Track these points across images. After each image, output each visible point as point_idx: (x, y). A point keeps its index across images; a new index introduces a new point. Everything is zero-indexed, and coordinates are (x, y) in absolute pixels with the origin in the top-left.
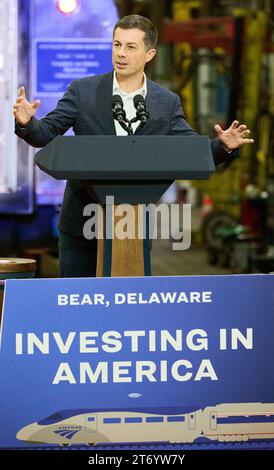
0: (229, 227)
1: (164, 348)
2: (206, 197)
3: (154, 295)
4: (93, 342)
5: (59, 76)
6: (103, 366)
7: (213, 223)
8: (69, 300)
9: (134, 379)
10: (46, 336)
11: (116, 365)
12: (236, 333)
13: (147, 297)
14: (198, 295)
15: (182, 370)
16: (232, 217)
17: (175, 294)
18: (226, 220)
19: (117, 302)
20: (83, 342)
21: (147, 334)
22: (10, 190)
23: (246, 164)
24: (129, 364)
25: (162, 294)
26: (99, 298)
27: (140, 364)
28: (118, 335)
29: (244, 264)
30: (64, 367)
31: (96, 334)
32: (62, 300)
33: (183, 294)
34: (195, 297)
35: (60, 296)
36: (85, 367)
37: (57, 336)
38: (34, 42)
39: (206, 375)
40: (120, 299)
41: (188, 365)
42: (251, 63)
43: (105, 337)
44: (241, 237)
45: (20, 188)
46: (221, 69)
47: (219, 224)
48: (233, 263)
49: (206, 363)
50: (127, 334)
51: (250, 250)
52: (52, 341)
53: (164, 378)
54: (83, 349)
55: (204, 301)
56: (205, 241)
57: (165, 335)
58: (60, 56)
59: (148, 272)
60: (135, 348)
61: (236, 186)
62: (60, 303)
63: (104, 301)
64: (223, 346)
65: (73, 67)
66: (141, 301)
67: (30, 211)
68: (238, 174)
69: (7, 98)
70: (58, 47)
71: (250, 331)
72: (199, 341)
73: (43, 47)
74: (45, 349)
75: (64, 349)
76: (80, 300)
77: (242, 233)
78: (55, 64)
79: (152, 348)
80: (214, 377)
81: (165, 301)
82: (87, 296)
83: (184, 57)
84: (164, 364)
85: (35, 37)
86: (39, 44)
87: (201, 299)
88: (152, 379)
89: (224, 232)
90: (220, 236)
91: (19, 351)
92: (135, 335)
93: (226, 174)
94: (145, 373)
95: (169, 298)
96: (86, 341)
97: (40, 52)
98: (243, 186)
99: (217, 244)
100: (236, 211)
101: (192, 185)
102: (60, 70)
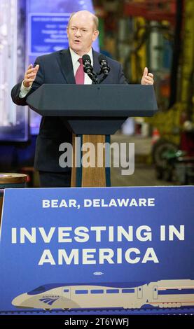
0: (172, 152)
1: (120, 239)
2: (155, 130)
3: (113, 200)
4: (68, 235)
5: (48, 40)
6: (75, 252)
7: (160, 148)
8: (50, 204)
9: (98, 261)
10: (34, 230)
11: (85, 251)
12: (172, 229)
13: (107, 202)
14: (145, 200)
15: (133, 256)
16: (174, 144)
17: (128, 200)
18: (170, 146)
19: (86, 205)
20: (61, 235)
21: (108, 229)
22: (11, 124)
23: (185, 106)
24: (94, 251)
25: (119, 200)
26: (73, 203)
27: (102, 251)
28: (86, 229)
29: (182, 179)
30: (47, 252)
31: (70, 229)
32: (46, 204)
33: (134, 200)
34: (142, 202)
35: (44, 201)
36: (62, 253)
37: (42, 230)
38: (29, 16)
39: (150, 259)
40: (88, 203)
41: (137, 251)
42: (188, 32)
43: (77, 231)
44: (181, 159)
45: (18, 123)
46: (167, 36)
47: (165, 150)
48: (174, 178)
49: (150, 250)
50: (93, 229)
51: (187, 169)
52: (38, 234)
53: (119, 261)
54: (61, 240)
55: (149, 205)
56: (154, 162)
57: (121, 230)
58: (48, 26)
59: (108, 184)
60: (98, 239)
61: (177, 121)
62: (44, 206)
63: (77, 205)
64: (163, 238)
65: (58, 34)
66: (103, 205)
67: (26, 139)
68: (178, 113)
69: (10, 57)
70: (47, 20)
71: (182, 227)
72: (145, 234)
73: (35, 19)
74: (33, 239)
75: (47, 239)
76: (59, 204)
77: (181, 156)
78: (44, 32)
79: (111, 239)
80: (156, 261)
81: (121, 205)
82: (63, 201)
83: (139, 28)
84: (119, 251)
85: (30, 12)
86: (33, 17)
87: (147, 204)
88: (111, 262)
89: (168, 155)
90: (165, 159)
91: (14, 241)
92: (98, 230)
93: (170, 113)
94: (106, 257)
95: (123, 203)
96: (63, 234)
97: (33, 23)
98: (182, 122)
99: (163, 164)
100: (177, 140)
101: (145, 121)
102: (48, 36)
